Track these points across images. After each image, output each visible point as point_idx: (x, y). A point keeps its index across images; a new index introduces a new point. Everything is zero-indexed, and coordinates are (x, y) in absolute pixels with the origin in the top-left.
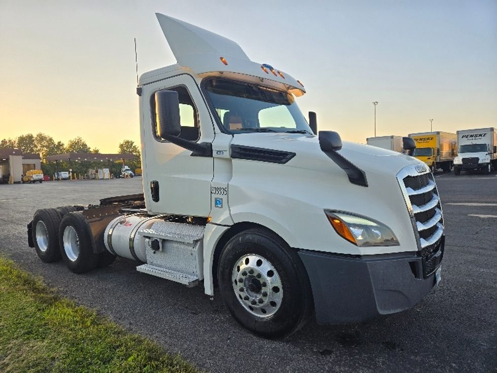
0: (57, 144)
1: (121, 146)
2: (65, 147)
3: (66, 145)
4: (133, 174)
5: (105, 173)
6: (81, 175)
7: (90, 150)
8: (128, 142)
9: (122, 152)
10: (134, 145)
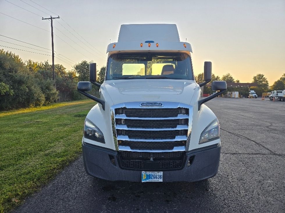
0: (216, 77)
1: (255, 78)
2: (220, 79)
3: (221, 78)
4: (257, 96)
5: (236, 94)
6: (223, 95)
7: (234, 80)
8: (260, 75)
9: (254, 82)
10: (264, 77)
